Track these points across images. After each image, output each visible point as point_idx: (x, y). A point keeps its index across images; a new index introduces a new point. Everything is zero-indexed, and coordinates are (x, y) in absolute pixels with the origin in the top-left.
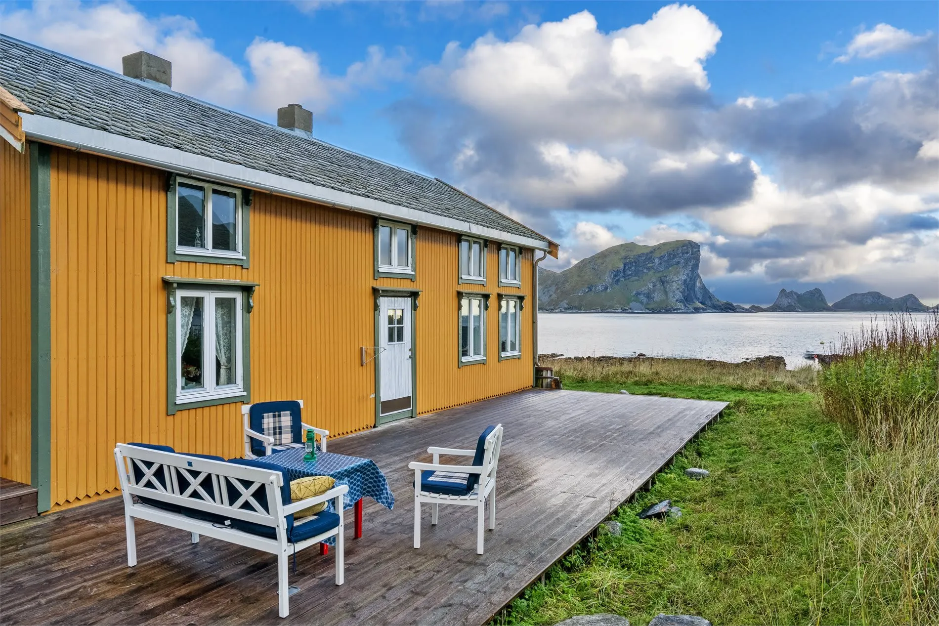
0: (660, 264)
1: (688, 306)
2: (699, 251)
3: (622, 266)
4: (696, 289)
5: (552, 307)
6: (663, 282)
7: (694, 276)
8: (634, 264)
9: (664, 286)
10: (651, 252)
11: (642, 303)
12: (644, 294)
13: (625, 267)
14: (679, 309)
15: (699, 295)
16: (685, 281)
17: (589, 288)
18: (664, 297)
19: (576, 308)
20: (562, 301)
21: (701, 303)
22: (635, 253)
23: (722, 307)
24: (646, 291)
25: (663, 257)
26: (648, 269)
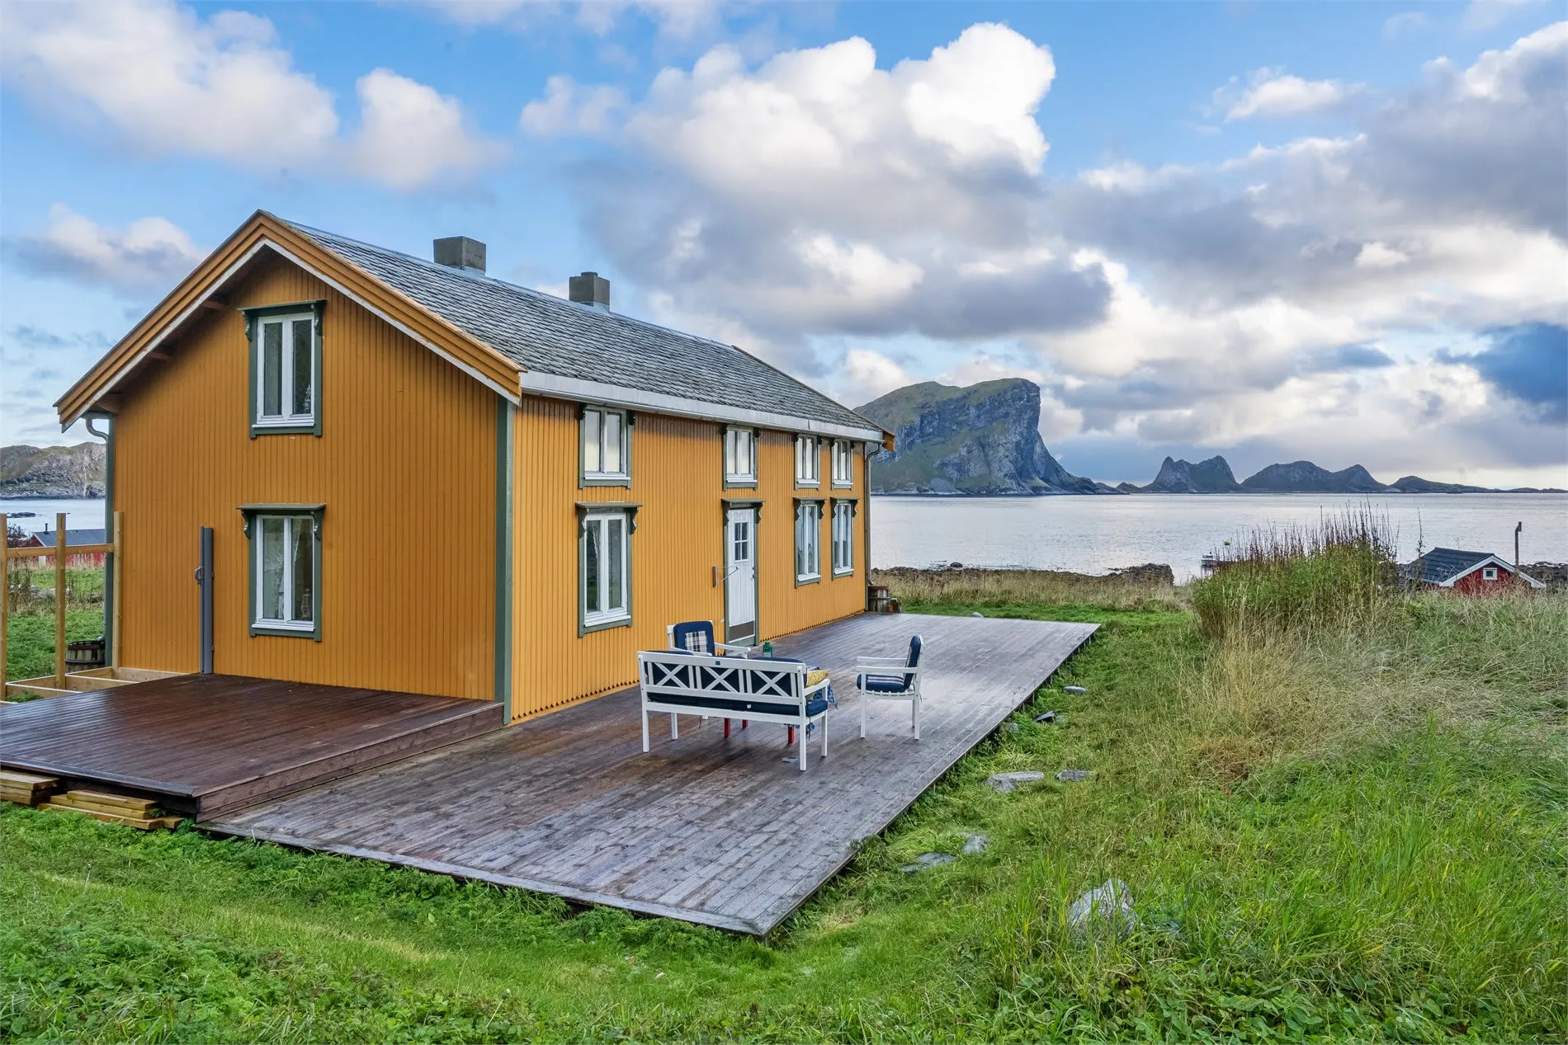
0: (978, 416)
1: (1023, 484)
2: (1038, 396)
3: (917, 420)
4: (1035, 457)
6: (983, 446)
7: (1031, 437)
8: (937, 417)
9: (984, 452)
10: (964, 397)
11: (950, 480)
12: (954, 465)
13: (922, 422)
14: (1009, 489)
15: (1040, 467)
16: (1018, 444)
18: (984, 469)
21: (1043, 479)
22: (938, 398)
23: (1076, 486)
24: (956, 461)
25: (982, 405)
26: (959, 424)
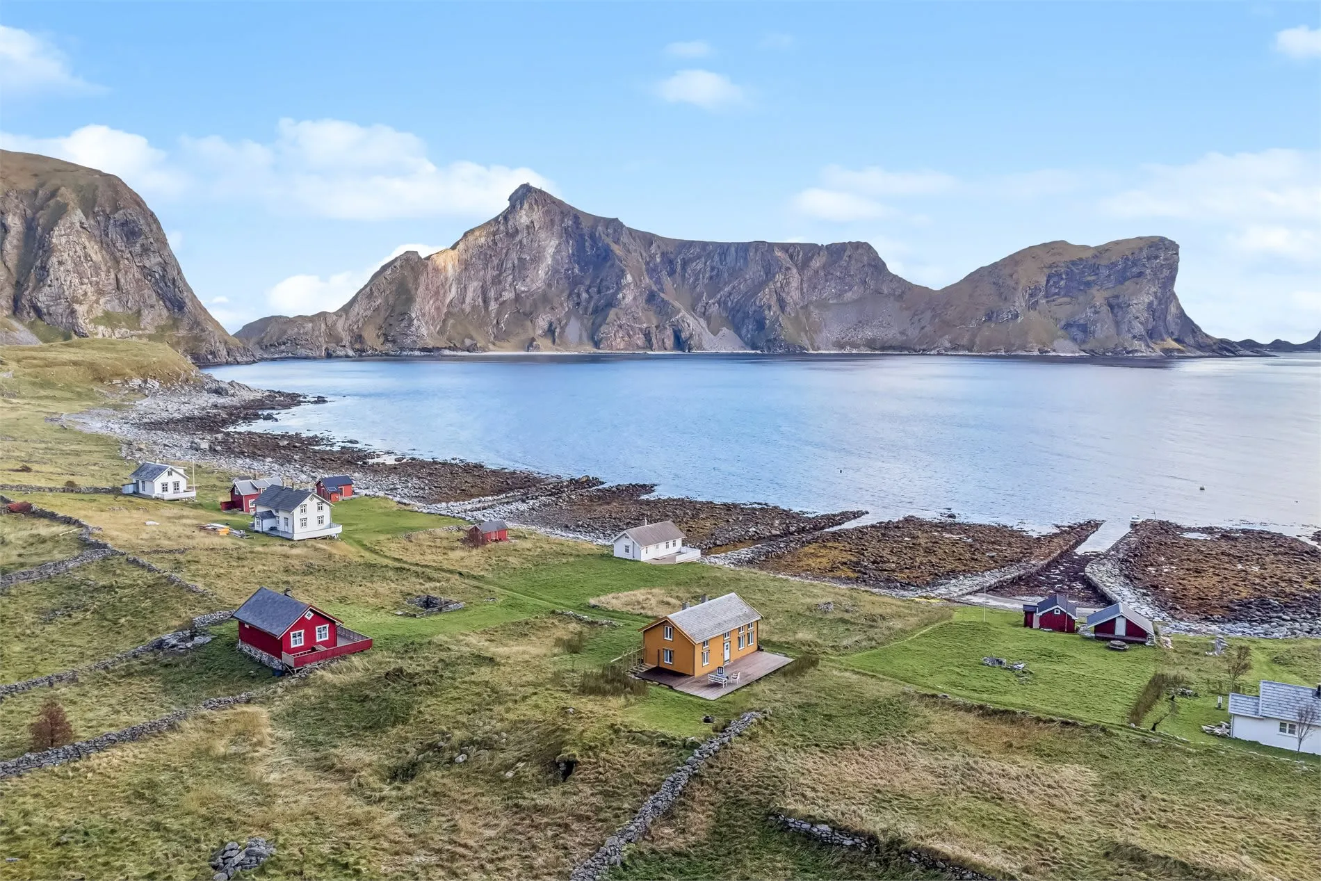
0: (1109, 276)
1: (1152, 345)
2: (1177, 254)
3: (1043, 281)
4: (1169, 318)
5: (924, 347)
6: (1111, 307)
7: (1167, 297)
8: (1064, 276)
9: (1112, 312)
10: (1095, 257)
11: (1074, 340)
12: (1079, 326)
13: (1048, 282)
14: (1136, 351)
15: (1173, 327)
16: (1150, 304)
17: (987, 315)
18: (1113, 331)
19: (964, 348)
20: (941, 337)
21: (1177, 340)
22: (1067, 258)
23: (1214, 347)
24: (1082, 322)
25: (1114, 264)
26: (1088, 284)
